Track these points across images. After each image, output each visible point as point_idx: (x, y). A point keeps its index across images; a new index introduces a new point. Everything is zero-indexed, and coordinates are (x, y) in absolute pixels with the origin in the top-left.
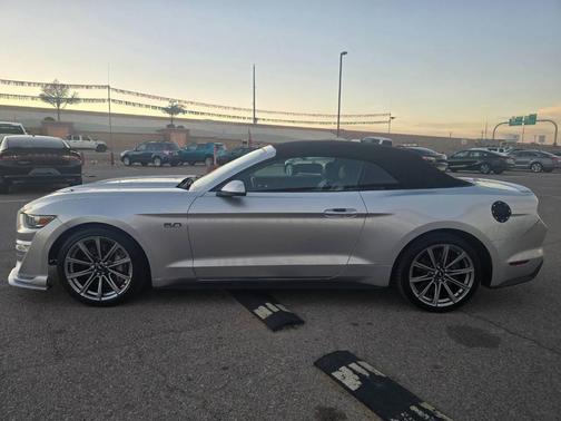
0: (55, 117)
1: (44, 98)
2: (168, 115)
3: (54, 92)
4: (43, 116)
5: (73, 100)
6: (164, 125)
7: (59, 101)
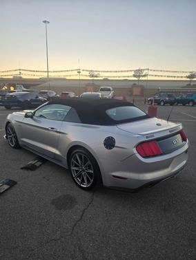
0: (137, 83)
1: (134, 76)
2: (188, 79)
3: (138, 73)
4: (132, 83)
5: (145, 76)
6: (185, 84)
7: (139, 76)
